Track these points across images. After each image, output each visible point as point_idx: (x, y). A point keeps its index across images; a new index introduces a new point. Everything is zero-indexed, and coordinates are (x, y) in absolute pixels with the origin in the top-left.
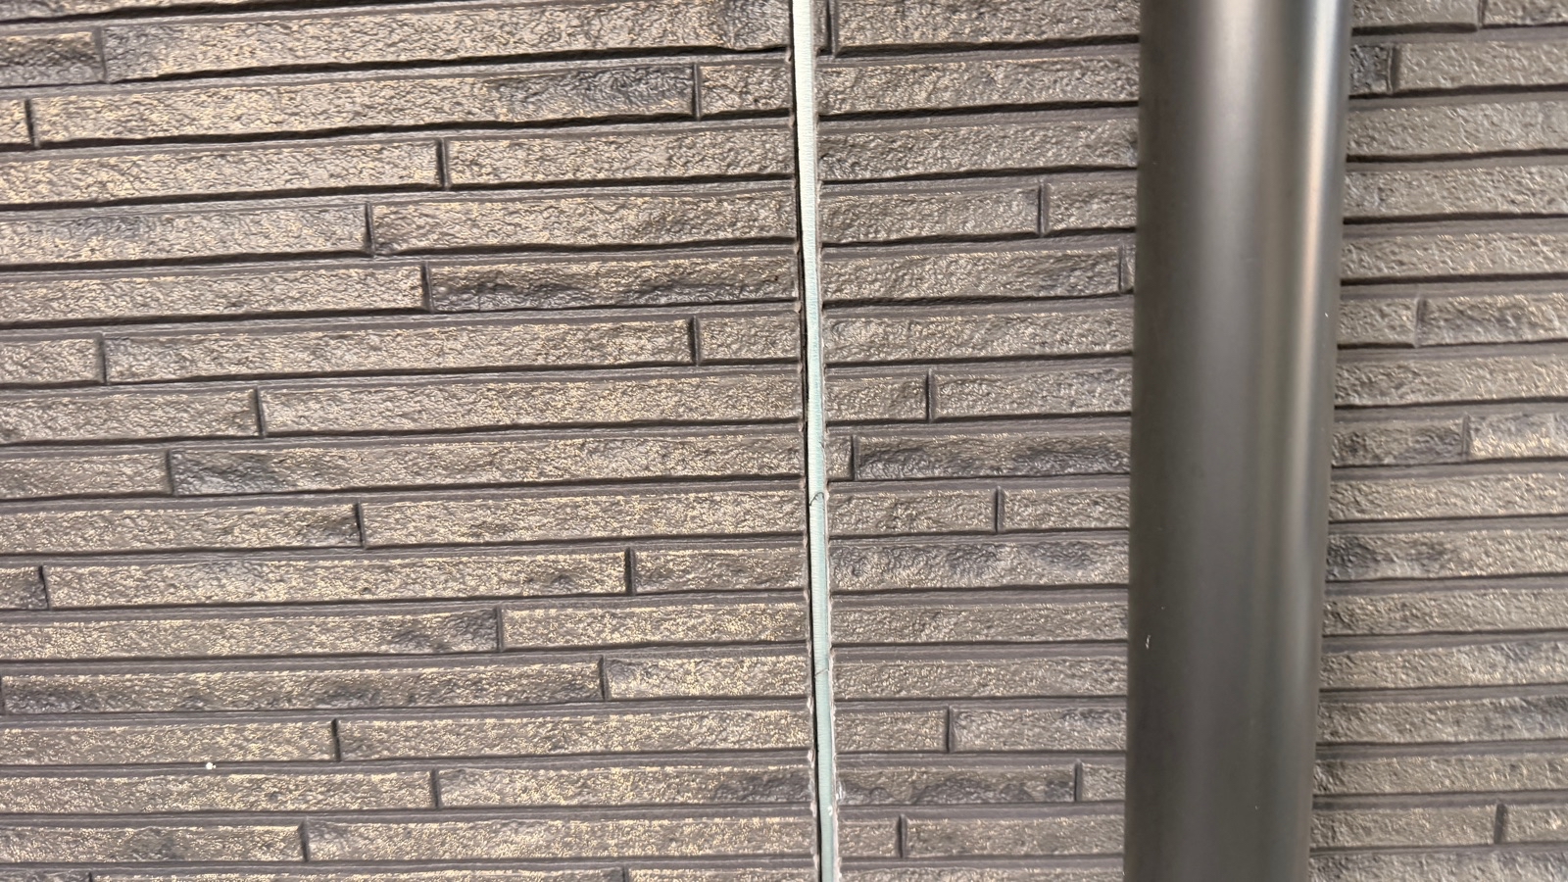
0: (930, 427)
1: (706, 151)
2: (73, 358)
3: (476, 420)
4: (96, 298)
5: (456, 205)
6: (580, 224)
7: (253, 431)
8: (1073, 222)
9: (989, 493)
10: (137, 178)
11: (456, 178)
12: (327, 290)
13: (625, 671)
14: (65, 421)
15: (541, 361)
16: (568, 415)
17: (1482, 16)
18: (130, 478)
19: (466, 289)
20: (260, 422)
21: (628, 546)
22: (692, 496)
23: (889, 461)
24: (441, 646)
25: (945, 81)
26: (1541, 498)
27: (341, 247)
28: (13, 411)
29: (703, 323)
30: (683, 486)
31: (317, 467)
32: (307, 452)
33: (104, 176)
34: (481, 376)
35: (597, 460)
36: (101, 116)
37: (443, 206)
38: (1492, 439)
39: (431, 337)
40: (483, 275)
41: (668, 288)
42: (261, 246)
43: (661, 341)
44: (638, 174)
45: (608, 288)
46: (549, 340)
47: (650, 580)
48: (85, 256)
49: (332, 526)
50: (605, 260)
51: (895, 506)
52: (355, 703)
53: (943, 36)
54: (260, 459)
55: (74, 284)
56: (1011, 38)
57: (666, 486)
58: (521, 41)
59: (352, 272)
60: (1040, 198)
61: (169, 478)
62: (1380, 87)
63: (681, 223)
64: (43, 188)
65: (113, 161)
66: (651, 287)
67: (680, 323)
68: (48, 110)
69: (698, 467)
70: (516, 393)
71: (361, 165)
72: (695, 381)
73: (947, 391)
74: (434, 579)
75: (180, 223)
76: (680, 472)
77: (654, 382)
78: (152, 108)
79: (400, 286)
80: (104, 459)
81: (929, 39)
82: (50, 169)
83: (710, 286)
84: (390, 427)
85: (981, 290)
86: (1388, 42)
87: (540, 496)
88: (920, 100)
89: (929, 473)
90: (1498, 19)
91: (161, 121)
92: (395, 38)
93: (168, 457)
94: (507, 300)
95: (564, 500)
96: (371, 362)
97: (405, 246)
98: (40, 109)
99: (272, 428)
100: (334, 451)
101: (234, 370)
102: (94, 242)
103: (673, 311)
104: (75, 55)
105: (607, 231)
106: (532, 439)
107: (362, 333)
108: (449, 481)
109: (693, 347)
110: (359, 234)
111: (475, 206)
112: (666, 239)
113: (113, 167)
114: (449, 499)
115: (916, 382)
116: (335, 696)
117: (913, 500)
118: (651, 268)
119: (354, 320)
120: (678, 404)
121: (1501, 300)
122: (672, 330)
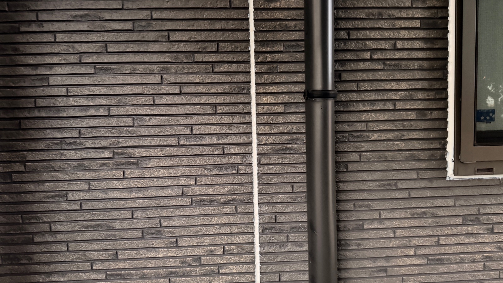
0: (276, 224)
1: (239, 179)
2: (128, 214)
3: (199, 224)
4: (132, 204)
5: (198, 188)
6: (218, 190)
7: (159, 226)
8: (298, 191)
9: (286, 235)
10: (142, 184)
11: (198, 183)
12: (174, 202)
13: (223, 268)
14: (125, 225)
15: (210, 213)
16: (215, 222)
17: (360, 160)
18: (136, 235)
19: (198, 201)
20: (161, 225)
21: (224, 245)
22: (235, 236)
23: (269, 230)
24: (190, 264)
25: (277, 169)
26: (376, 235)
27: (177, 195)
28: (115, 223)
29: (238, 206)
30: (233, 234)
31: (170, 232)
32: (169, 230)
33: (136, 183)
34: (200, 216)
35: (219, 230)
36: (137, 173)
37: (196, 188)
38: (367, 226)
39: (191, 209)
40: (201, 199)
41: (232, 201)
42: (164, 195)
43: (231, 210)
44: (228, 183)
45: (222, 201)
46: (212, 210)
47: (227, 251)
48: (132, 197)
49: (172, 243)
50: (222, 196)
51: (270, 238)
52: (173, 275)
53: (277, 162)
54: (160, 231)
55: (129, 201)
56: (287, 163)
57: (231, 234)
58: (210, 162)
59: (179, 199)
60: (293, 187)
61: (143, 235)
62: (345, 170)
63: (235, 190)
64: (125, 185)
65: (138, 181)
66: (229, 201)
67: (234, 206)
68: (128, 172)
69: (236, 231)
70: (206, 219)
71: (183, 182)
72: (236, 216)
73: (279, 218)
74: (190, 252)
75: (149, 191)
76: (234, 232)
77: (229, 216)
78: (146, 172)
79: (188, 201)
80: (131, 232)
81: (275, 163)
82: (127, 182)
83: (239, 200)
84: (184, 225)
85: (284, 201)
86: (346, 163)
87: (209, 237)
88: (274, 172)
89: (276, 232)
90: (363, 160)
91: (148, 174)
92: (189, 162)
93: (143, 231)
94: (206, 203)
95: (213, 237)
96: (182, 214)
97: (188, 195)
98: (126, 171)
99: (163, 226)
100: (173, 230)
101: (157, 216)
102: (133, 194)
103: (233, 204)
104: (133, 163)
105: (223, 191)
106: (208, 226)
107: (180, 209)
108: (193, 234)
109: (236, 210)
110: (181, 193)
111: (201, 188)
112: (232, 193)
113: (138, 182)
114: (193, 237)
115: (274, 216)
116: (170, 274)
117: (273, 236)
118: (229, 198)
119: (178, 207)
120: (233, 220)
121: (367, 203)
122: (233, 208)
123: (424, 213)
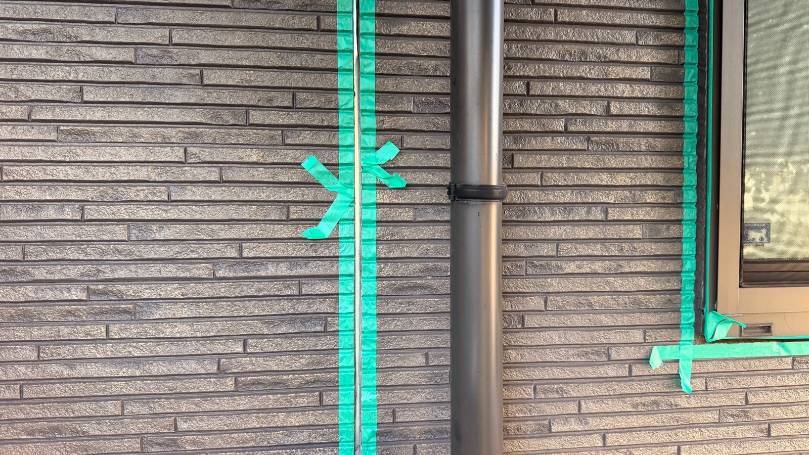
0: (395, 425)
1: (327, 342)
2: (112, 408)
3: (249, 426)
4: (122, 388)
5: (248, 359)
6: (287, 364)
7: (173, 430)
8: (435, 363)
9: (412, 446)
10: (142, 350)
11: (249, 351)
12: (202, 385)
14: (106, 428)
15: (271, 407)
16: (279, 424)
17: (546, 308)
18: (127, 447)
19: (248, 384)
20: (176, 428)
22: (318, 449)
23: (381, 436)
25: (399, 323)
26: (571, 443)
27: (209, 372)
28: (87, 425)
29: (324, 393)
30: (314, 446)
31: (194, 443)
32: (191, 437)
33: (131, 349)
34: (251, 412)
35: (287, 438)
36: (133, 330)
37: (244, 359)
38: (557, 426)
39: (235, 400)
40: (254, 380)
41: (313, 383)
42: (183, 371)
43: (310, 400)
44: (307, 349)
45: (295, 383)
46: (274, 400)
48: (121, 374)
50: (294, 374)
51: (383, 451)
53: (398, 311)
54: (174, 440)
55: (116, 383)
56: (417, 312)
57: (309, 446)
58: (273, 310)
59: (212, 380)
60: (426, 356)
61: (142, 448)
62: (519, 326)
63: (319, 363)
64: (109, 353)
65: (135, 344)
66: (307, 382)
67: (317, 393)
68: (115, 329)
69: (320, 439)
70: (262, 417)
71: (219, 348)
72: (321, 412)
73: (399, 414)
75: (155, 364)
76: (314, 441)
77: (307, 413)
78: (150, 329)
79: (229, 384)
80: (118, 440)
81: (394, 312)
82: (112, 347)
83: (327, 382)
84: (220, 429)
85: (410, 383)
86: (521, 313)
87: (267, 450)
88: (392, 328)
89: (394, 440)
90: (550, 309)
91: (152, 332)
92: (233, 309)
93: (142, 439)
94: (263, 388)
95: (275, 452)
96: (216, 408)
97: (230, 371)
98: (111, 327)
99: (179, 430)
100: (200, 437)
101: (169, 411)
102: (124, 370)
103: (314, 389)
104: (126, 312)
105: (296, 366)
106: (266, 431)
107: (213, 399)
108: (238, 446)
109: (321, 401)
110: (215, 368)
111: (254, 359)
112: (314, 367)
113: (134, 347)
114: (237, 452)
115: (390, 411)
117: (388, 449)
118: (308, 377)
119: (210, 394)
120: (315, 419)
121: (556, 386)
122: (313, 396)
123: (655, 403)
